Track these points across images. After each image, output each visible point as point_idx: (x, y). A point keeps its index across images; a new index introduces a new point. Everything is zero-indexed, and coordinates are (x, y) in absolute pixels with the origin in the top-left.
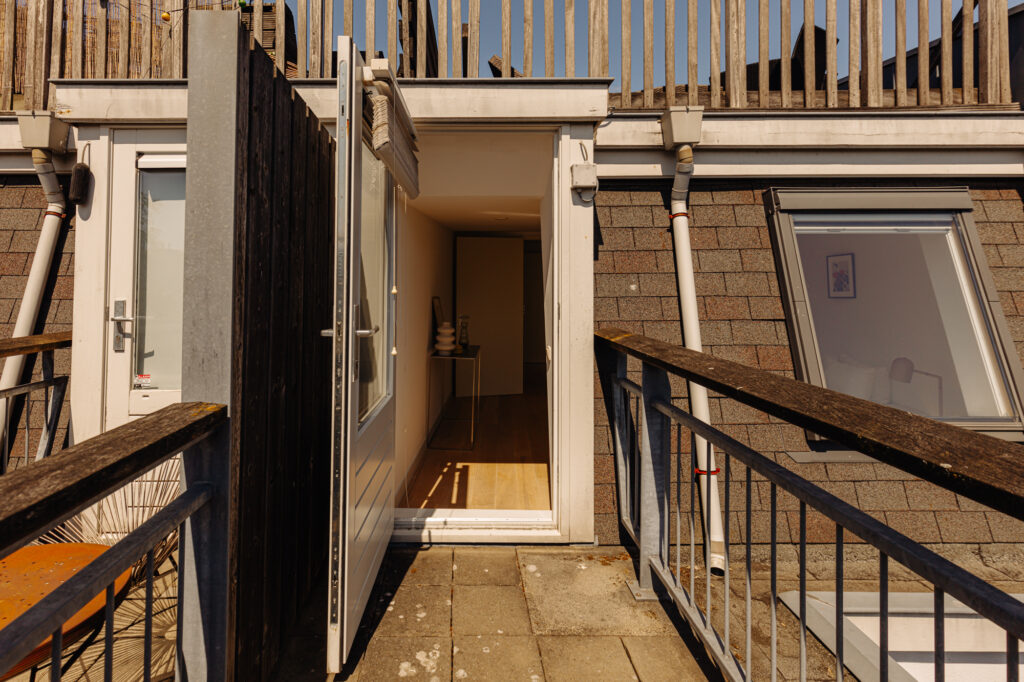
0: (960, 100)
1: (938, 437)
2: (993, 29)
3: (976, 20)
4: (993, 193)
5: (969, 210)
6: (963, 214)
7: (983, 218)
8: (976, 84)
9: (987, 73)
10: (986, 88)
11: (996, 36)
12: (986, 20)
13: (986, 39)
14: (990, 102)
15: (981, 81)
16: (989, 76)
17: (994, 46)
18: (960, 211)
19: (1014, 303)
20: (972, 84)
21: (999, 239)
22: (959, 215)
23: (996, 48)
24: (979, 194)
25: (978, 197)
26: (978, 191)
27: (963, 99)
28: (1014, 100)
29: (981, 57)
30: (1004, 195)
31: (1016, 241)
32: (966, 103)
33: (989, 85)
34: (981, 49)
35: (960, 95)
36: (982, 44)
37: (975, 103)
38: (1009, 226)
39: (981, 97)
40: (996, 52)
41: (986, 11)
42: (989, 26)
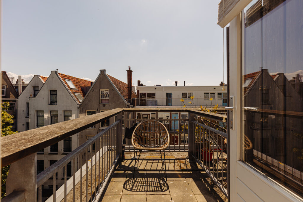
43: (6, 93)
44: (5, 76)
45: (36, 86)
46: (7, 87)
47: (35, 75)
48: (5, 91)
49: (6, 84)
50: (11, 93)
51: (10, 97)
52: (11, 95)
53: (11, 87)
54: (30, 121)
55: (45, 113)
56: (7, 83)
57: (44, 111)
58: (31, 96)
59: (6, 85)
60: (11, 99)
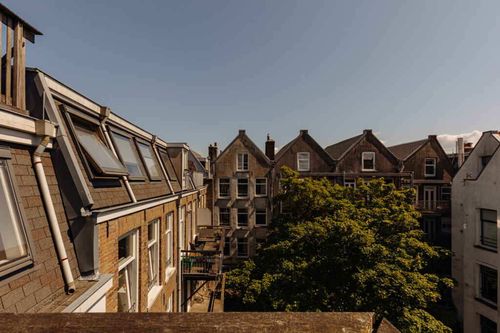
0: (4, 101)
1: (36, 326)
2: (19, 73)
3: (12, 64)
4: (19, 151)
5: (10, 159)
6: (7, 160)
7: (15, 162)
8: (12, 96)
9: (16, 93)
10: (16, 100)
11: (21, 77)
12: (17, 67)
13: (17, 77)
14: (17, 107)
15: (14, 95)
16: (17, 94)
17: (20, 81)
18: (6, 159)
19: (27, 202)
20: (10, 95)
21: (22, 173)
22: (5, 161)
23: (20, 82)
24: (13, 150)
25: (13, 152)
26: (13, 149)
27: (6, 100)
28: (26, 109)
29: (14, 84)
30: (24, 153)
31: (28, 174)
32: (7, 103)
33: (17, 98)
34: (14, 80)
35: (4, 99)
36: (14, 78)
37: (11, 105)
38: (25, 167)
39: (14, 103)
40: (20, 84)
41: (17, 63)
42: (18, 71)
43: (436, 171)
44: (435, 142)
45: (488, 155)
46: (439, 160)
47: (483, 133)
48: (435, 167)
49: (436, 156)
50: (444, 171)
51: (444, 178)
52: (444, 175)
53: (444, 160)
54: (465, 228)
55: (498, 217)
56: (438, 154)
57: (496, 211)
58: (469, 178)
59: (436, 158)
60: (445, 182)
